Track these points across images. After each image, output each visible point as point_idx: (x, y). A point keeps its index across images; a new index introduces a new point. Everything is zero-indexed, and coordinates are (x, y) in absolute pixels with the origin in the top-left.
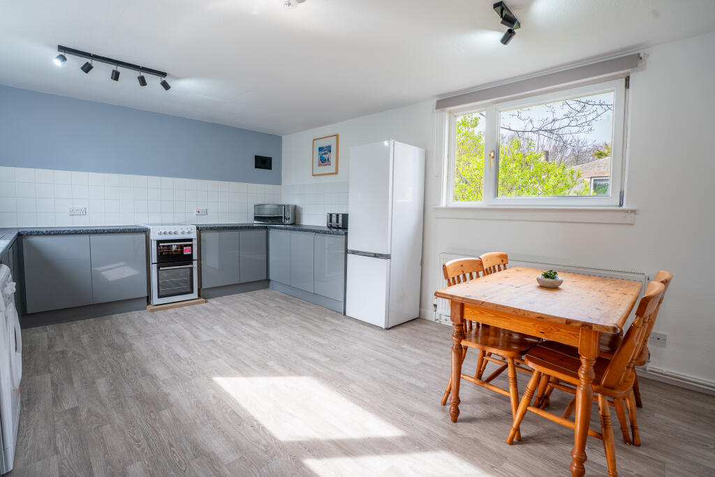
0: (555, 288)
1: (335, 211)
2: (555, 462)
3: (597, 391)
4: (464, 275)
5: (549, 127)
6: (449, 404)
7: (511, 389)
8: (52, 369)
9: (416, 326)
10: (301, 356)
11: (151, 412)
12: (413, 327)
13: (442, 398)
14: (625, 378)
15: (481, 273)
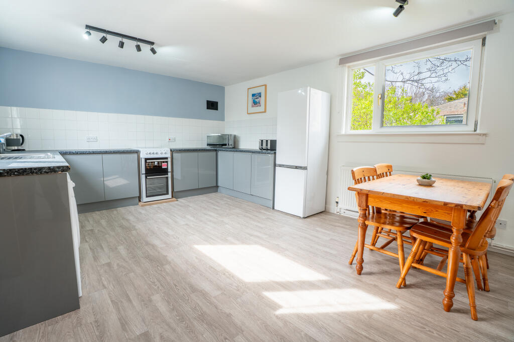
0: (430, 185)
1: (265, 138)
2: (431, 300)
3: (463, 251)
4: (365, 178)
5: (416, 78)
6: (355, 264)
7: (400, 252)
8: (88, 240)
9: (323, 216)
10: (249, 234)
11: (158, 266)
12: (322, 217)
13: (349, 260)
14: (482, 243)
15: (375, 177)
